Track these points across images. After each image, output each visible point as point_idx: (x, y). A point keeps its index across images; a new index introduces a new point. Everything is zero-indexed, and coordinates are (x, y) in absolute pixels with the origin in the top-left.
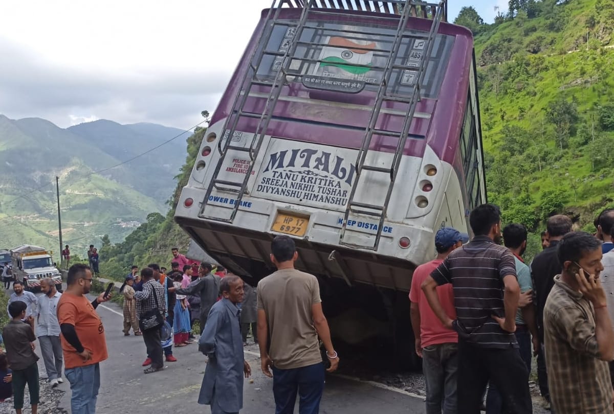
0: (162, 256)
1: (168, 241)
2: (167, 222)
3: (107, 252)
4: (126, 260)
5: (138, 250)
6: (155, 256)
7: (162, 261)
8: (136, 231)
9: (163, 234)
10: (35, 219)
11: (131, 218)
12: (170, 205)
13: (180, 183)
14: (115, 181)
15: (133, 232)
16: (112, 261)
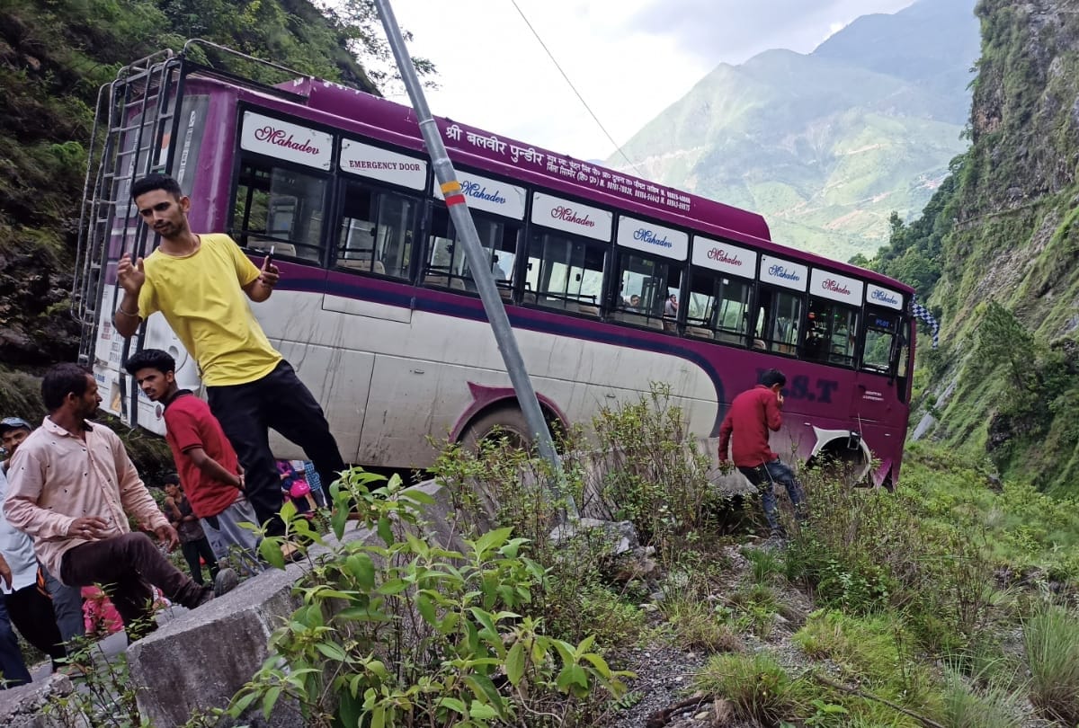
0: (974, 229)
1: (978, 201)
2: (968, 171)
3: (901, 239)
4: (930, 245)
5: (943, 226)
6: (962, 232)
7: (975, 237)
8: (938, 194)
9: (968, 191)
10: (804, 210)
11: (939, 170)
12: (968, 138)
13: (976, 94)
14: (901, 115)
15: (934, 197)
16: (910, 252)
